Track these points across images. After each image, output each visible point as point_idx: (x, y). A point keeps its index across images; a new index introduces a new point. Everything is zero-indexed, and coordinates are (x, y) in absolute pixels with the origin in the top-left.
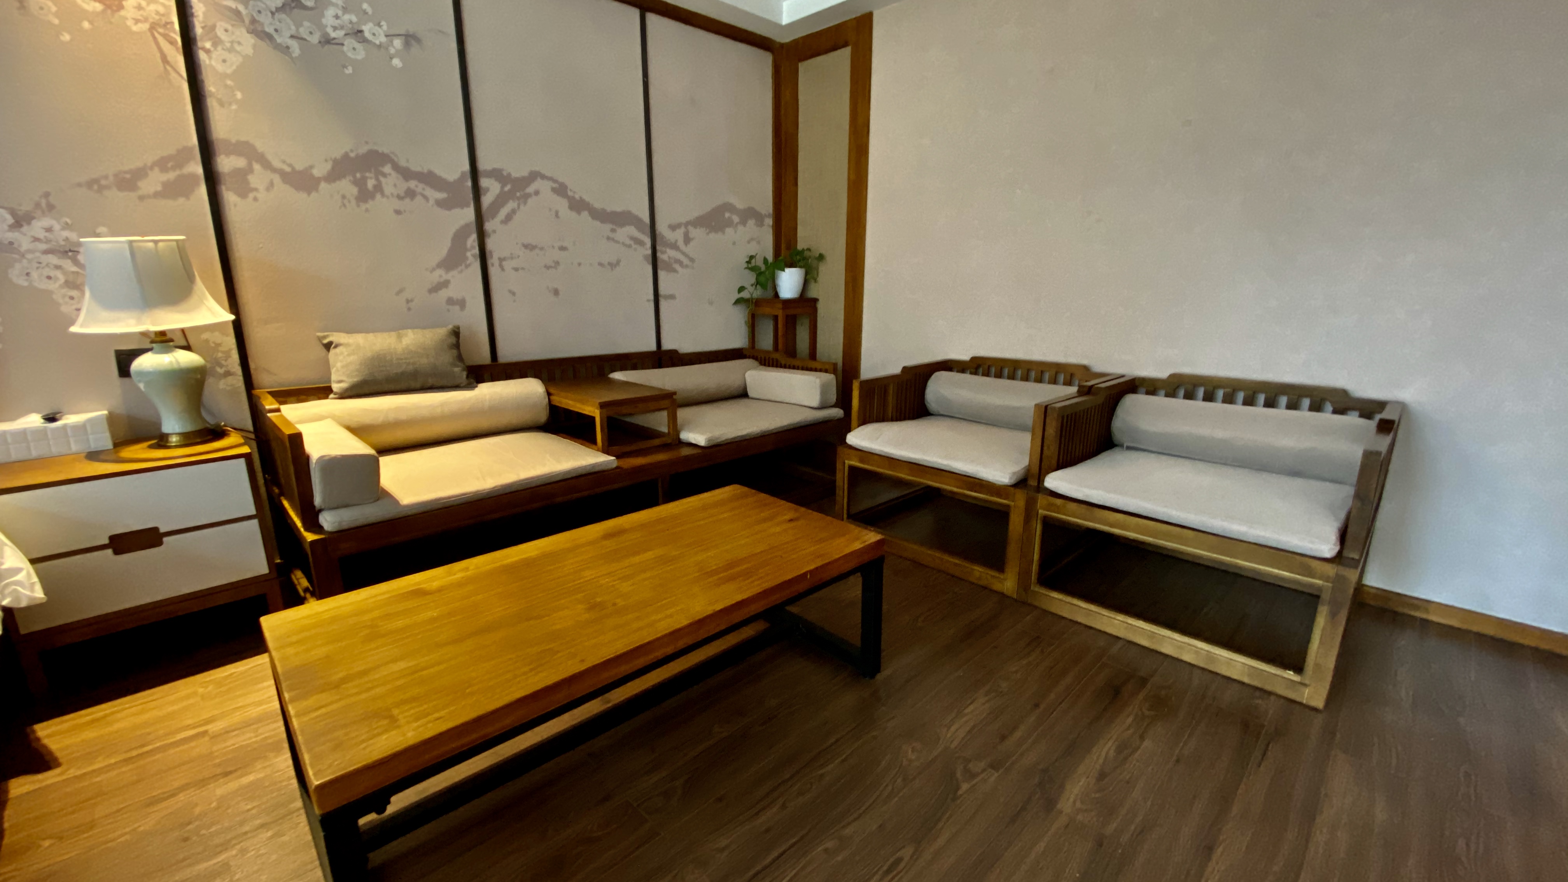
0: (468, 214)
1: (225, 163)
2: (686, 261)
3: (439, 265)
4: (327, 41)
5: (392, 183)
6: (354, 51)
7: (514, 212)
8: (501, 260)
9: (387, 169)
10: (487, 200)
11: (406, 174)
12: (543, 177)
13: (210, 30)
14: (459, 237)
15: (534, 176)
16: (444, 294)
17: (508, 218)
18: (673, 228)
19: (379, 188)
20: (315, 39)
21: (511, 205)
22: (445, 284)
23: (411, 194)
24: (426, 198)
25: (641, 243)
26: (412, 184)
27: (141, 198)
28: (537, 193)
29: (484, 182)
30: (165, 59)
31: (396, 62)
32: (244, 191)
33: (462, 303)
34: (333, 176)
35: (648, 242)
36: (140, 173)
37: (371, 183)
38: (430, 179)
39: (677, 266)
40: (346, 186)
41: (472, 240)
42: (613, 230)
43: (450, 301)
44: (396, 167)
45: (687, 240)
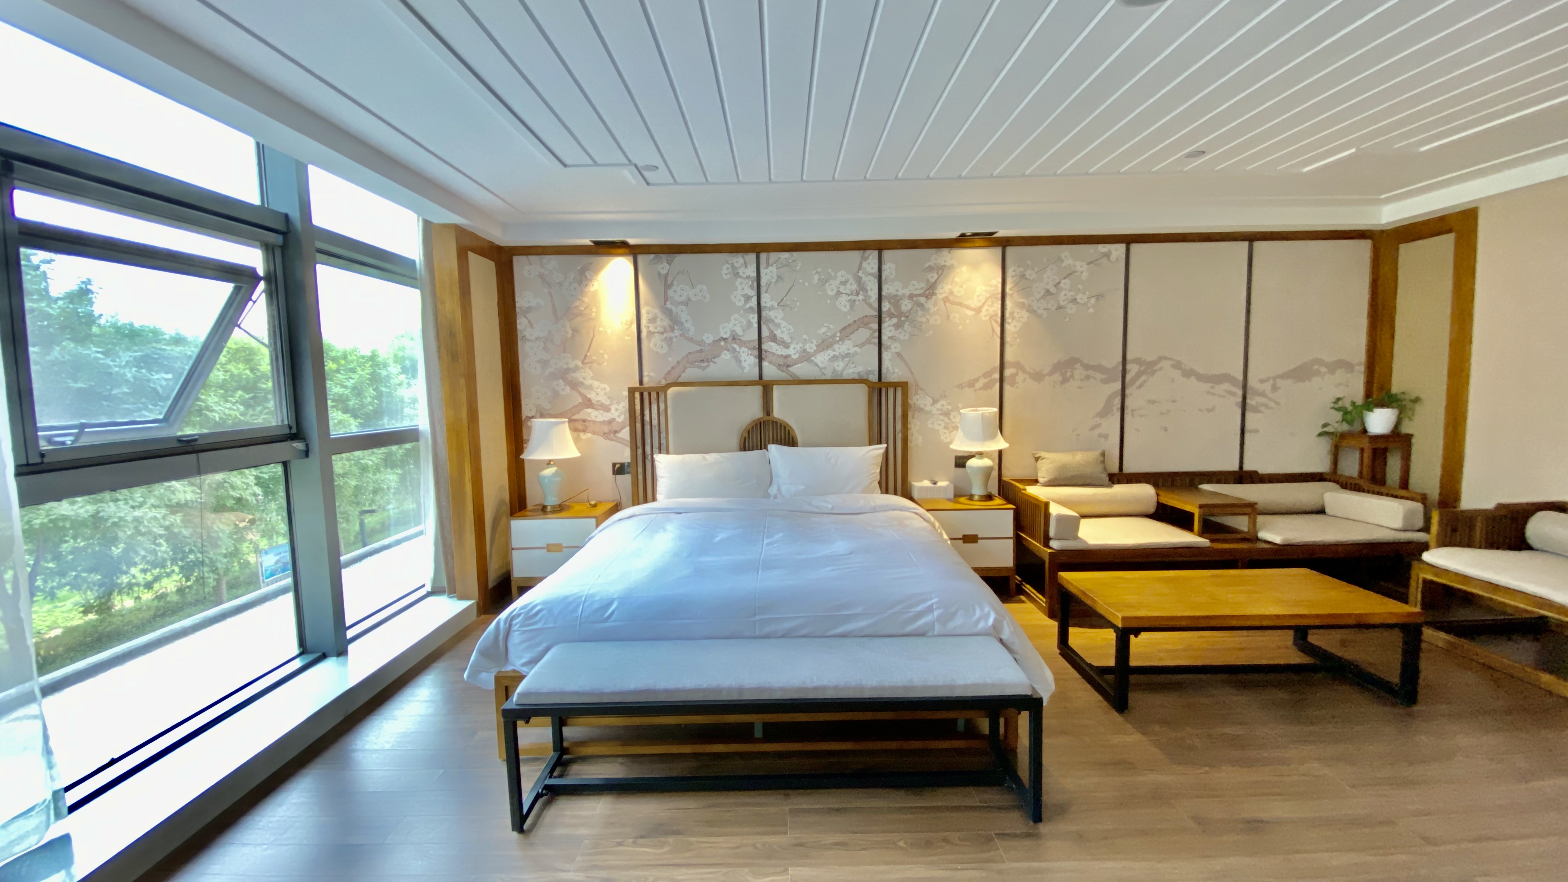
0: (1118, 386)
1: (1008, 372)
2: (1272, 404)
3: (1096, 416)
4: (1060, 307)
5: (1079, 372)
6: (1071, 309)
7: (1145, 381)
8: (1133, 411)
9: (1078, 366)
10: (1128, 377)
11: (1087, 367)
12: (1166, 358)
13: (1012, 313)
14: (1111, 398)
15: (1161, 358)
16: (1097, 432)
17: (1140, 386)
18: (1262, 381)
19: (1072, 376)
20: (1054, 309)
21: (1143, 378)
22: (1098, 426)
23: (1088, 378)
24: (1095, 379)
25: (1234, 394)
26: (1090, 372)
27: (975, 390)
28: (1161, 369)
29: (1128, 367)
30: (993, 330)
31: (1091, 310)
32: (1013, 384)
33: (1106, 437)
34: (1051, 374)
35: (1240, 392)
36: (977, 380)
37: (1069, 374)
38: (1099, 368)
39: (1263, 409)
40: (1057, 377)
41: (1117, 401)
42: (1212, 387)
43: (1100, 436)
44: (1082, 364)
45: (1275, 388)
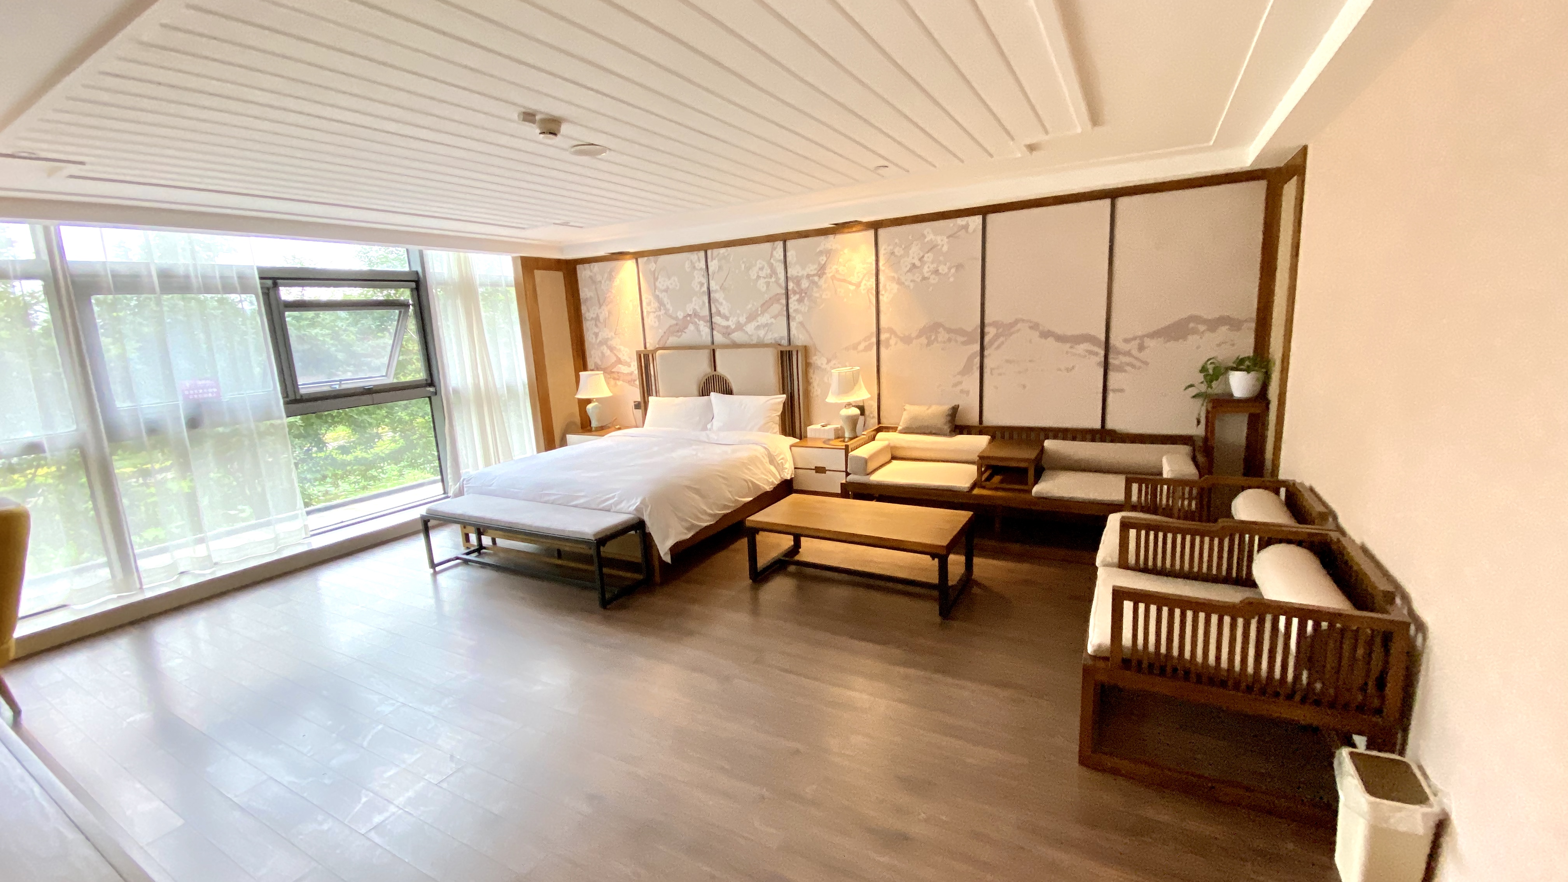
0: (977, 347)
1: (883, 337)
2: (1138, 364)
3: (959, 373)
4: (924, 279)
5: (943, 335)
6: (934, 279)
7: (1003, 343)
8: (992, 369)
9: (941, 330)
10: (987, 339)
11: (949, 331)
12: (1023, 321)
13: (885, 286)
14: (970, 359)
15: (1016, 322)
16: (959, 388)
17: (998, 347)
18: (1127, 341)
19: (936, 339)
20: (918, 280)
21: (1002, 339)
22: (960, 383)
23: (950, 340)
24: (956, 341)
25: (1097, 354)
26: (952, 335)
27: (858, 352)
28: (1019, 330)
29: (987, 329)
30: (870, 301)
31: (952, 279)
32: (888, 346)
33: (968, 393)
34: (918, 337)
35: (1102, 353)
36: (859, 343)
37: (933, 338)
38: (961, 332)
39: (1128, 368)
40: (923, 340)
41: (977, 360)
42: (1071, 347)
43: (962, 391)
44: (945, 329)
45: (1141, 348)
